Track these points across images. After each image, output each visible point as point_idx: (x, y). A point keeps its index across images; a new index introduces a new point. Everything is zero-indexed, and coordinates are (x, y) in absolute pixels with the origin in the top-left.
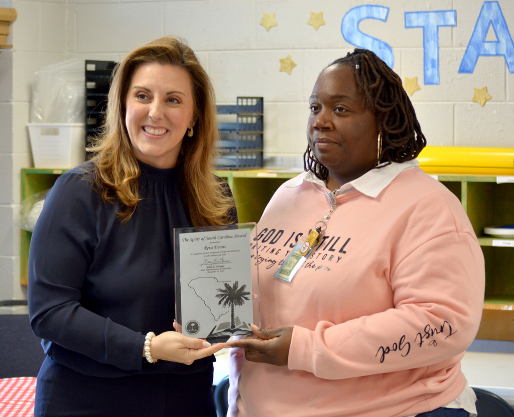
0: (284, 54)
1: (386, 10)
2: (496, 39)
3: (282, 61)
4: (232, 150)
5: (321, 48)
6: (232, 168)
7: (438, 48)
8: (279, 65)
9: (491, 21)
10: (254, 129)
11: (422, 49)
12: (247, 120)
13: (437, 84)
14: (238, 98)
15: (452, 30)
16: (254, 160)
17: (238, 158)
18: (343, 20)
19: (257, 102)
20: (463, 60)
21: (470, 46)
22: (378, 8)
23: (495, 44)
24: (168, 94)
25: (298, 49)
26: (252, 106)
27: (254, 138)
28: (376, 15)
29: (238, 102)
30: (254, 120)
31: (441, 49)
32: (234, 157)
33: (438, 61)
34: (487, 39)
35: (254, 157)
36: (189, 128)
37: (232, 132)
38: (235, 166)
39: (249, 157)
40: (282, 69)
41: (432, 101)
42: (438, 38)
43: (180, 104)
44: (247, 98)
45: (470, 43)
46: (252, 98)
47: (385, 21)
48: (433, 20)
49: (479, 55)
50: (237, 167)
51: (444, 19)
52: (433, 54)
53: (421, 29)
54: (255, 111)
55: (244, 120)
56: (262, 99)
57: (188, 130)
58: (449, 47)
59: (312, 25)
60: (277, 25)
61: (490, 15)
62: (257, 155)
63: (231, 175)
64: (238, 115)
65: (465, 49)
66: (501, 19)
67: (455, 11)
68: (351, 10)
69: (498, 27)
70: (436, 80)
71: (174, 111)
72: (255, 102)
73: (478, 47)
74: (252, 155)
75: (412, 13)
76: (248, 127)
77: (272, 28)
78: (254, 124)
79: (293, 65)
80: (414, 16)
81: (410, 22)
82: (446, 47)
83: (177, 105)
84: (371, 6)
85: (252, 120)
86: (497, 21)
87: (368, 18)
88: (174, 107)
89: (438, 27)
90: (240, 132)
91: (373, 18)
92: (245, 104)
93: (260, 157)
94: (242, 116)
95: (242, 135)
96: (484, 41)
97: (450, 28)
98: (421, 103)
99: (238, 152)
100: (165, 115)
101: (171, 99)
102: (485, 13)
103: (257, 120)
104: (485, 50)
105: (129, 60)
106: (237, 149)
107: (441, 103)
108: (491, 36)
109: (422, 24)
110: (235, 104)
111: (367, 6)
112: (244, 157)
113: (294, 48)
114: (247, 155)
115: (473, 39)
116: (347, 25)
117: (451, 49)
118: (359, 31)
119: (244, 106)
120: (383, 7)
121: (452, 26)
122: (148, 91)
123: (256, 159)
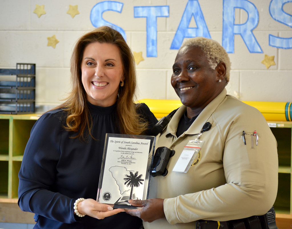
0: (50, 34)
1: (121, 5)
2: (196, 26)
3: (49, 39)
4: (13, 100)
5: (76, 31)
6: (13, 113)
7: (157, 32)
8: (47, 42)
9: (193, 14)
10: (29, 86)
11: (145, 32)
12: (24, 80)
13: (155, 57)
14: (17, 64)
15: (166, 20)
16: (28, 107)
17: (16, 106)
18: (91, 11)
19: (31, 67)
20: (174, 41)
21: (179, 31)
22: (116, 4)
23: (195, 29)
24: (106, 61)
25: (60, 30)
26: (27, 70)
27: (29, 92)
28: (114, 8)
29: (17, 67)
30: (29, 79)
31: (159, 33)
32: (15, 105)
33: (156, 40)
34: (190, 26)
35: (29, 105)
36: (121, 81)
37: (13, 88)
38: (14, 111)
39: (25, 105)
40: (49, 45)
41: (152, 68)
42: (157, 25)
43: (114, 67)
44: (24, 64)
45: (178, 29)
46: (27, 64)
47: (120, 12)
48: (153, 12)
49: (184, 37)
50: (16, 112)
51: (161, 12)
52: (153, 36)
53: (145, 19)
54: (30, 74)
55: (22, 79)
56: (34, 65)
57: (121, 82)
58: (164, 31)
59: (70, 14)
60: (45, 14)
61: (192, 10)
62: (30, 104)
63: (11, 118)
64: (17, 76)
65: (175, 32)
66: (199, 13)
67: (169, 7)
68: (97, 4)
69: (198, 18)
70: (155, 54)
71: (110, 71)
72: (29, 67)
73: (184, 31)
74: (27, 104)
75: (139, 7)
76: (24, 85)
77: (42, 16)
78: (29, 82)
79: (57, 42)
80: (140, 9)
81: (138, 13)
82: (162, 31)
83: (112, 67)
84: (111, 2)
85: (27, 80)
86: (197, 14)
87: (109, 10)
88: (110, 69)
89: (157, 17)
90: (19, 88)
91: (112, 10)
92: (22, 68)
93: (32, 105)
94: (20, 77)
95: (20, 90)
96: (188, 28)
97: (165, 18)
98: (144, 70)
99: (17, 101)
100: (105, 74)
101: (108, 64)
102: (189, 8)
103: (31, 80)
104: (188, 34)
105: (81, 42)
106: (16, 100)
107: (158, 70)
108: (193, 24)
109: (146, 15)
110: (15, 68)
111: (108, 1)
112: (22, 105)
113: (57, 30)
114: (23, 104)
115: (180, 27)
116: (94, 15)
117: (165, 32)
118: (103, 19)
119: (22, 70)
120: (119, 3)
121: (166, 17)
122: (94, 60)
123: (30, 107)
